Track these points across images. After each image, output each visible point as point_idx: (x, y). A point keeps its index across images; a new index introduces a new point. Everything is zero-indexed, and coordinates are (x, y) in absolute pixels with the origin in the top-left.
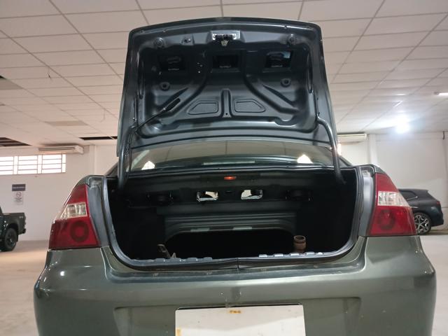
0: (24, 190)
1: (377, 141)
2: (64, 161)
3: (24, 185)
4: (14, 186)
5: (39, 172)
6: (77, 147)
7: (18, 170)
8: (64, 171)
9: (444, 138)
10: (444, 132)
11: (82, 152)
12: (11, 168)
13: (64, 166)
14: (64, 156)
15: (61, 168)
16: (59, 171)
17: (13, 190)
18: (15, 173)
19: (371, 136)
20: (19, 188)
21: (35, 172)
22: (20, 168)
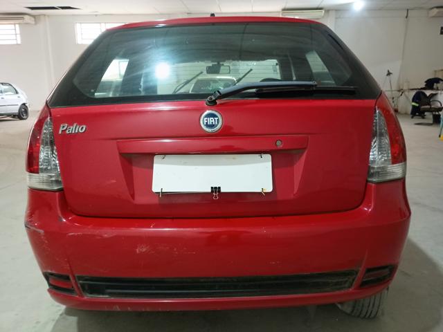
1: (336, 18)
2: (18, 31)
6: (26, 17)
8: (19, 42)
9: (407, 17)
10: (408, 10)
11: (34, 23)
13: (19, 36)
14: (17, 26)
16: (14, 42)
19: (330, 12)
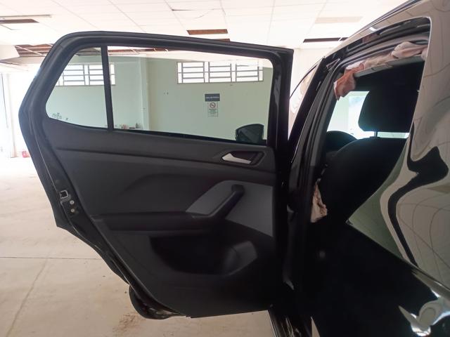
0: (218, 100)
3: (218, 95)
4: (206, 95)
5: (234, 80)
7: (210, 78)
12: (201, 75)
15: (258, 76)
17: (206, 100)
18: (207, 81)
20: (213, 98)
21: (229, 80)
22: (212, 75)
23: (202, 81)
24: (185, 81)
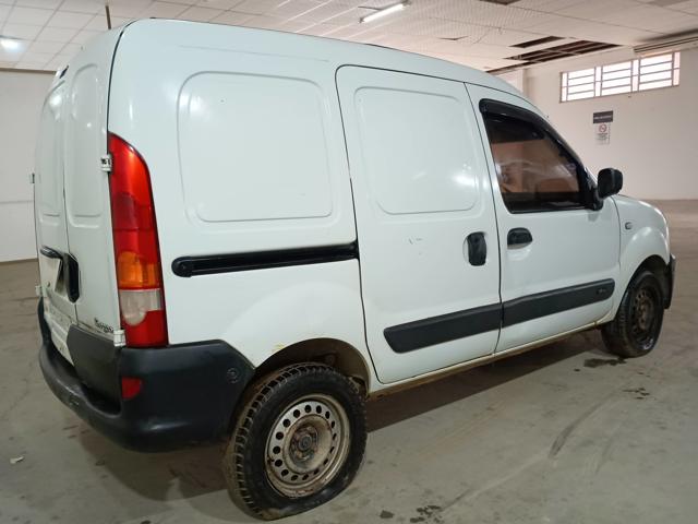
0: (611, 120)
3: (611, 113)
4: (595, 115)
5: (635, 89)
7: (602, 89)
12: (591, 87)
15: (672, 78)
17: (595, 121)
18: (598, 94)
20: (603, 118)
21: (628, 89)
22: (605, 85)
23: (591, 95)
24: (571, 98)
